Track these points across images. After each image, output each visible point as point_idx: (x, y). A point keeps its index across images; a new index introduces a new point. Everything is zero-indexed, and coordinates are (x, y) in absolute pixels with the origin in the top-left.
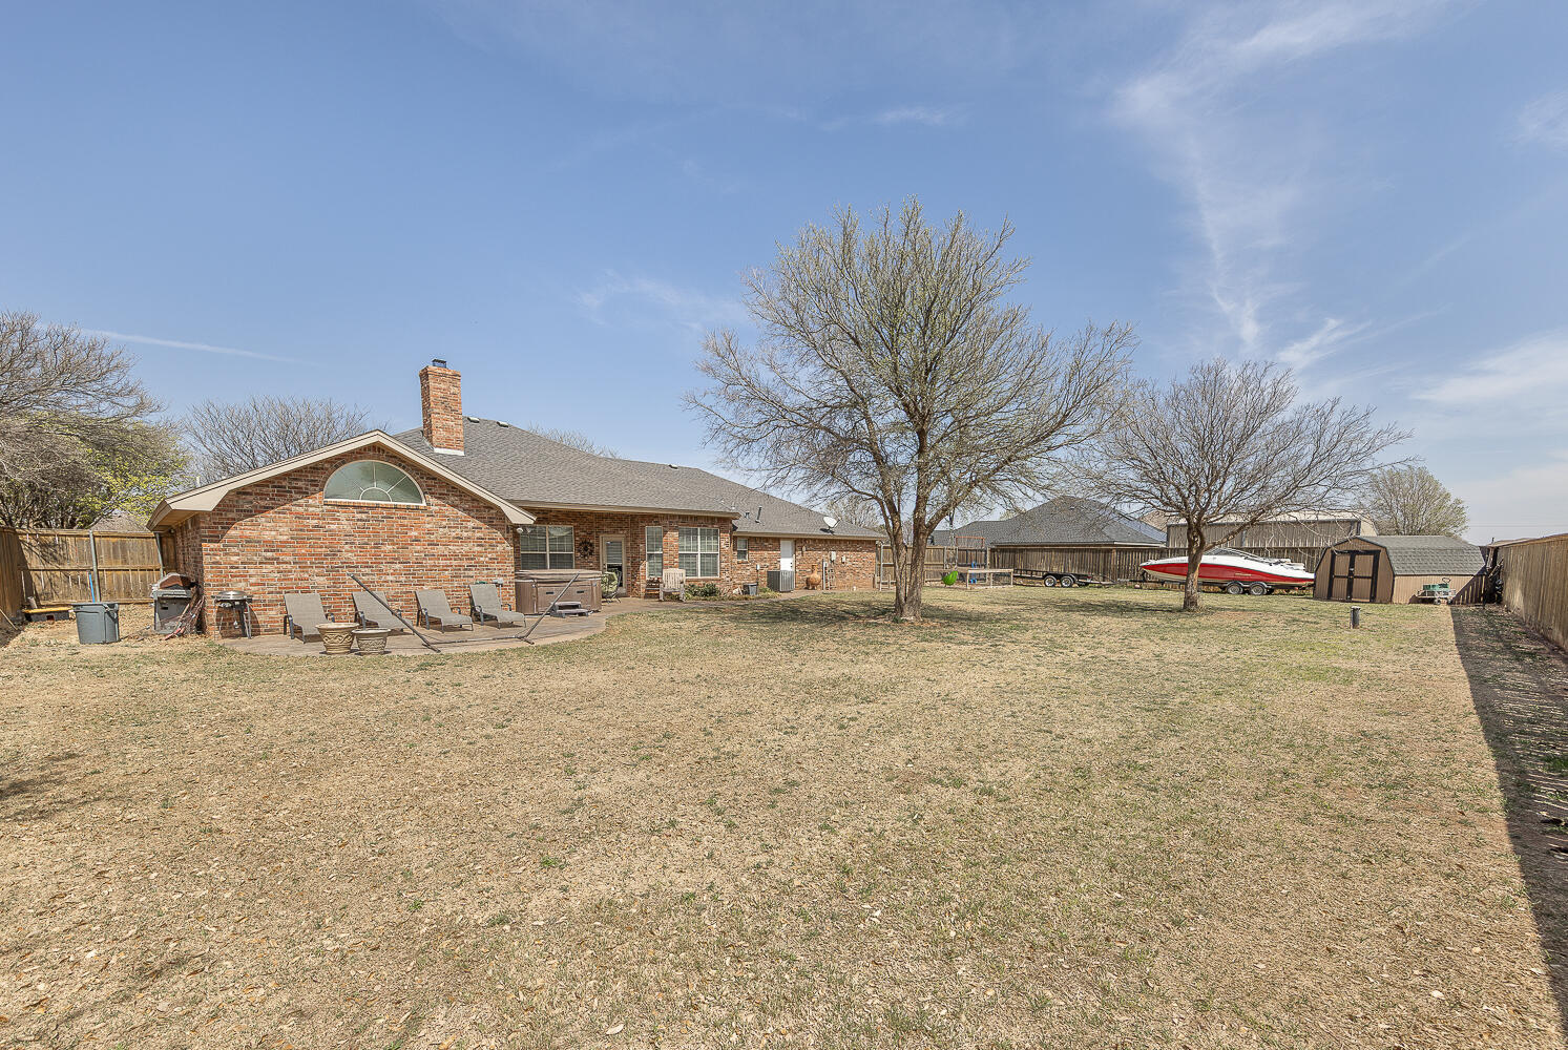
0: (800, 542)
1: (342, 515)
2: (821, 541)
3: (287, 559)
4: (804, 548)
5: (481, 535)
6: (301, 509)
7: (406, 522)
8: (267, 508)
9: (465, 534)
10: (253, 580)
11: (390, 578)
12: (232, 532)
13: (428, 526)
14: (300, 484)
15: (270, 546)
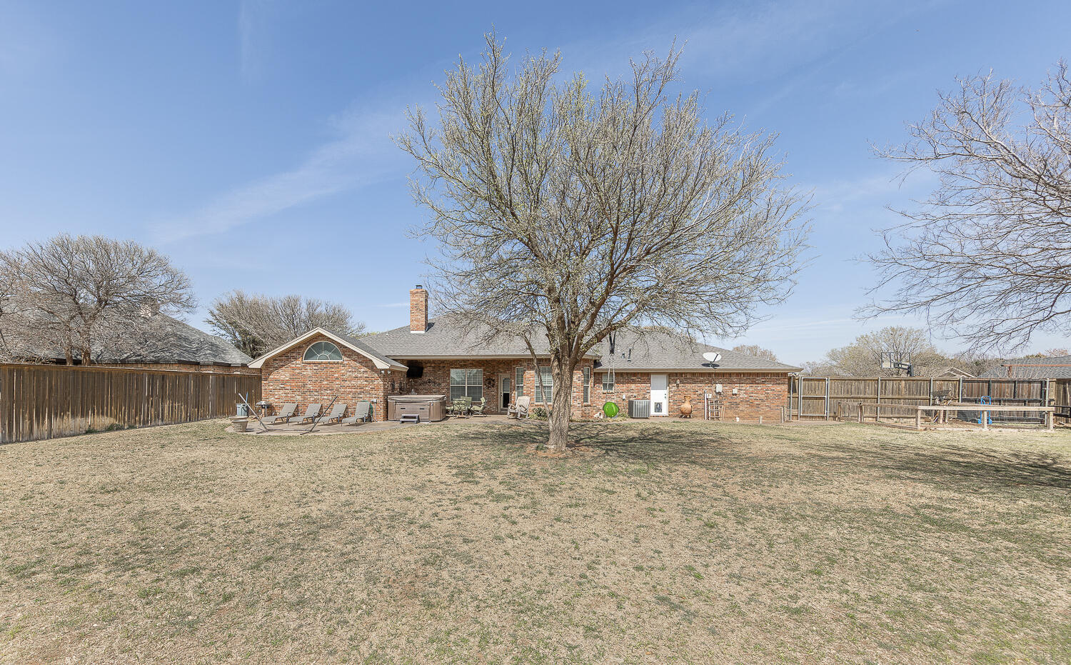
0: (674, 376)
1: (308, 368)
2: (702, 374)
3: (288, 388)
4: (678, 382)
5: (367, 375)
6: (294, 366)
7: (333, 370)
8: (283, 366)
9: (359, 375)
10: (276, 397)
11: (325, 397)
12: (271, 376)
13: (343, 371)
14: (294, 354)
15: (283, 382)
